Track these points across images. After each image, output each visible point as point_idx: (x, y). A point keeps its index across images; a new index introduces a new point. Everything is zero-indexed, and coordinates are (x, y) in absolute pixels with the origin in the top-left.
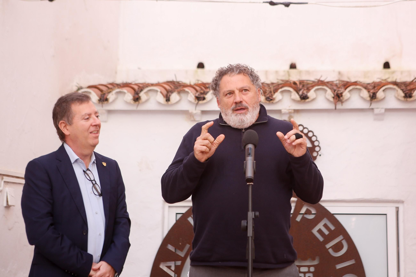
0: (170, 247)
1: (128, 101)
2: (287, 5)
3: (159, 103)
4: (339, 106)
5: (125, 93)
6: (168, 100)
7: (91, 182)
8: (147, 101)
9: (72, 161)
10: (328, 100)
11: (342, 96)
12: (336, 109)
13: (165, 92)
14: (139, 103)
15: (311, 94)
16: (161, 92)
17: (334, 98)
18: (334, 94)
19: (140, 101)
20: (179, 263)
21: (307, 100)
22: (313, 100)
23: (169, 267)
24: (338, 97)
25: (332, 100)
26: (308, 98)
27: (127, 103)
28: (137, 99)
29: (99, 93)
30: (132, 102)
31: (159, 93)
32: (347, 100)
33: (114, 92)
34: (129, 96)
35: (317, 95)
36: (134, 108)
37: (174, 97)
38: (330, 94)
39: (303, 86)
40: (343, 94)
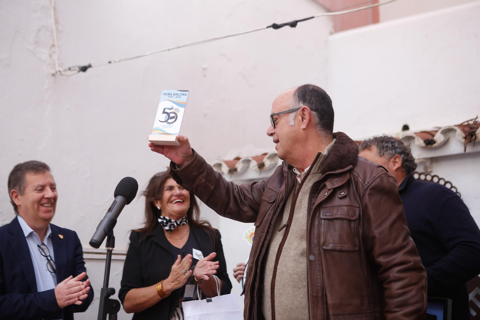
1: (253, 169)
2: (293, 24)
4: (470, 147)
7: (46, 258)
11: (475, 135)
15: (438, 137)
17: (465, 138)
18: (465, 133)
19: (264, 167)
21: (434, 145)
24: (471, 136)
25: (463, 140)
26: (434, 142)
30: (257, 169)
33: (241, 161)
35: (447, 138)
40: (477, 132)
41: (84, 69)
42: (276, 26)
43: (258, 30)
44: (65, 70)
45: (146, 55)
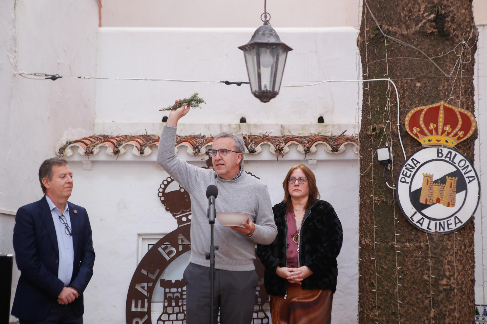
0: (144, 272)
1: (109, 154)
3: (135, 155)
4: (280, 158)
5: (107, 147)
6: (142, 153)
7: (64, 225)
8: (125, 153)
9: (51, 209)
10: (272, 153)
11: (282, 150)
12: (277, 160)
13: (139, 146)
14: (118, 155)
15: (258, 148)
16: (136, 147)
17: (276, 151)
18: (276, 148)
19: (119, 154)
20: (151, 284)
21: (255, 153)
22: (260, 153)
23: (143, 288)
24: (279, 151)
25: (274, 153)
26: (255, 152)
27: (108, 155)
28: (117, 152)
29: (85, 146)
30: (113, 154)
31: (135, 147)
32: (286, 153)
33: (98, 146)
34: (110, 150)
35: (262, 149)
36: (114, 159)
37: (147, 151)
38: (272, 148)
39: (251, 141)
40: (284, 149)
41: (54, 78)
42: (227, 83)
43: (213, 82)
44: (32, 74)
45: (116, 79)
